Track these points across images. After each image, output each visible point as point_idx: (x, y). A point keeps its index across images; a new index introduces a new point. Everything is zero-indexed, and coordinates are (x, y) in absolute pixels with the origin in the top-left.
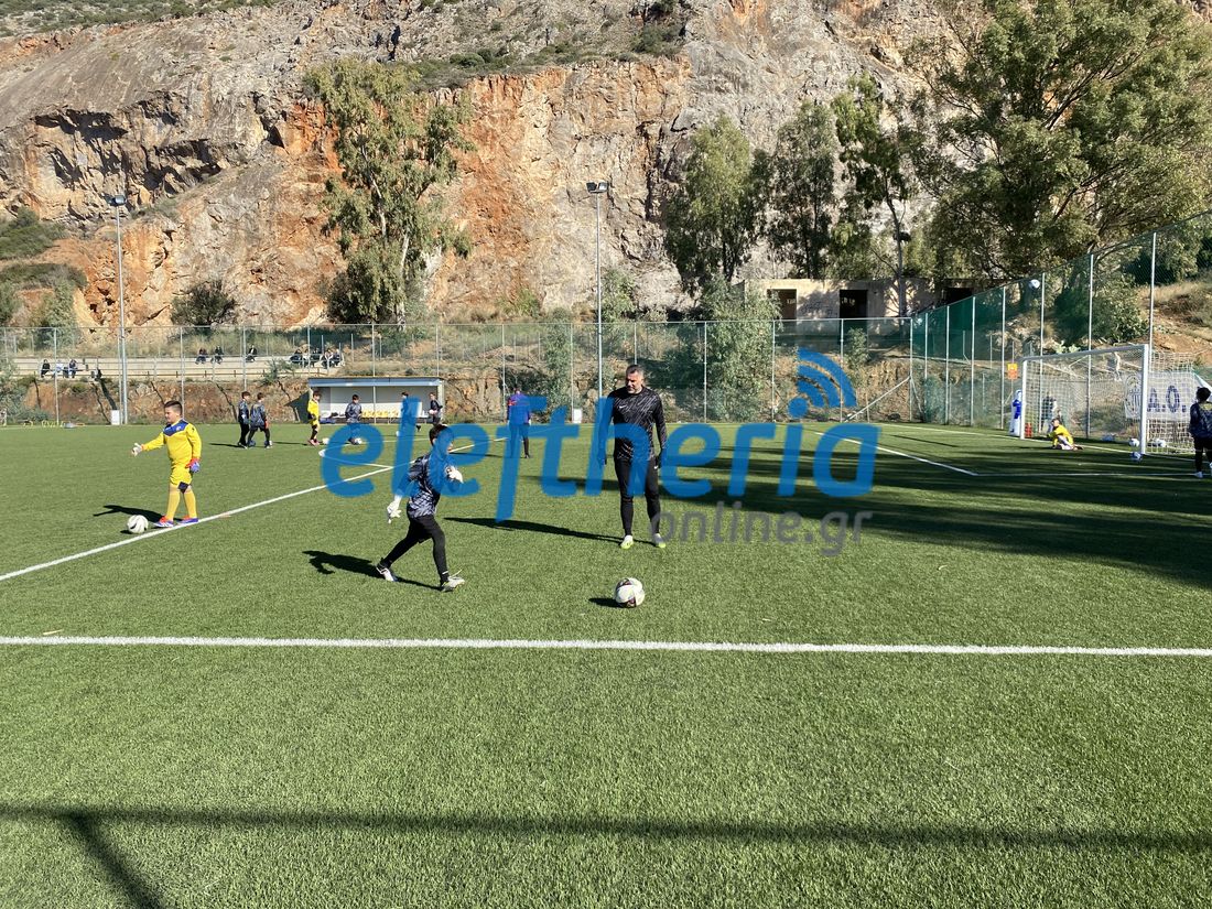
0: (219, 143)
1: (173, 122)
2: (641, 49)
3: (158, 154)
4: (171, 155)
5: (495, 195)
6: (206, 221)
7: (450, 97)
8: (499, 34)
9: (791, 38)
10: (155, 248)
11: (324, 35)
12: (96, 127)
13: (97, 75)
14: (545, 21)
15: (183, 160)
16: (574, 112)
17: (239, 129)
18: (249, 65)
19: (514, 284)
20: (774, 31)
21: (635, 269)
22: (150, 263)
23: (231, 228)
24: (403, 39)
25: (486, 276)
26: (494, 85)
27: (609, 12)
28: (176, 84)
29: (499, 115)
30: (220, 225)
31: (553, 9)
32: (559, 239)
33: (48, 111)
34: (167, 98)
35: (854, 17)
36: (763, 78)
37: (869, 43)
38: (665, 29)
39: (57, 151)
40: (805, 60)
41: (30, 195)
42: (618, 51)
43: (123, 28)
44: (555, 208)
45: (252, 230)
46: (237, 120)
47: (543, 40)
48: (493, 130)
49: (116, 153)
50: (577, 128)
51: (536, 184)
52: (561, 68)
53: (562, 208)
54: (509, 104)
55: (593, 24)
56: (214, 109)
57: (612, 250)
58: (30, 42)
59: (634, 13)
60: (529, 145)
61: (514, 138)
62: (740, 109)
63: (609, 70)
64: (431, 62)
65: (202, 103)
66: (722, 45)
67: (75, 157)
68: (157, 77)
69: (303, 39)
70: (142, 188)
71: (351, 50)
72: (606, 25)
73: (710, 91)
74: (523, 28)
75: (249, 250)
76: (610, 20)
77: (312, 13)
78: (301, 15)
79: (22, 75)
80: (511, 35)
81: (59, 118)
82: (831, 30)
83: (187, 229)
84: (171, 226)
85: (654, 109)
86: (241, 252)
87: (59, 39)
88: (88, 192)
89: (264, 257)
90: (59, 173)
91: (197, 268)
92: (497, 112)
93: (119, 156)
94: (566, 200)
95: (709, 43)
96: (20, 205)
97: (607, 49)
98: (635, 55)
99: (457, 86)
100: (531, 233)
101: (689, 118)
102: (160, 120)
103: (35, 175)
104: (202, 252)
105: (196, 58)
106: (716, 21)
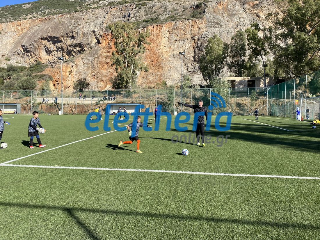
0: (85, 44)
1: (74, 38)
2: (193, 17)
3: (70, 46)
4: (73, 47)
5: (154, 56)
6: (82, 63)
7: (143, 30)
8: (156, 14)
9: (234, 12)
10: (69, 70)
11: (111, 15)
12: (55, 40)
13: (56, 27)
14: (168, 10)
15: (76, 48)
16: (175, 34)
17: (90, 40)
18: (93, 24)
19: (158, 79)
20: (229, 11)
21: (191, 75)
22: (68, 74)
23: (88, 65)
24: (131, 16)
25: (152, 77)
26: (154, 27)
27: (185, 7)
28: (75, 29)
29: (156, 35)
30: (85, 64)
31: (170, 7)
32: (170, 67)
33: (44, 36)
34: (73, 32)
35: (251, 6)
36: (226, 23)
37: (255, 13)
38: (199, 11)
39: (46, 46)
40: (238, 18)
41: (39, 57)
42: (187, 17)
43: (62, 15)
44: (170, 59)
45: (93, 65)
46: (89, 38)
47: (167, 15)
48: (154, 39)
49: (60, 47)
50: (176, 38)
51: (165, 53)
52: (172, 22)
53: (172, 59)
54: (158, 32)
55: (180, 10)
56: (84, 35)
57: (184, 70)
58: (40, 19)
59: (191, 7)
60: (163, 42)
61: (159, 41)
62: (219, 32)
63: (184, 22)
64: (138, 22)
65: (81, 33)
66: (215, 15)
67: (50, 48)
68: (70, 27)
69: (106, 17)
70: (66, 55)
71: (118, 19)
72: (184, 11)
73: (212, 27)
74: (162, 12)
75: (92, 71)
76: (185, 9)
77: (108, 10)
78: (105, 11)
79: (38, 28)
80: (159, 14)
81: (47, 38)
82: (245, 10)
83: (77, 65)
84: (73, 64)
85: (196, 32)
86: (90, 71)
87: (47, 18)
88: (53, 56)
89: (96, 72)
90: (46, 52)
91: (79, 75)
92: (155, 34)
93: (61, 47)
94: (172, 57)
95: (211, 15)
96: (37, 60)
97: (184, 17)
98: (191, 18)
99: (145, 27)
100: (163, 66)
101: (206, 34)
102: (71, 38)
103: (41, 52)
104: (81, 71)
105: (80, 22)
106: (213, 9)
